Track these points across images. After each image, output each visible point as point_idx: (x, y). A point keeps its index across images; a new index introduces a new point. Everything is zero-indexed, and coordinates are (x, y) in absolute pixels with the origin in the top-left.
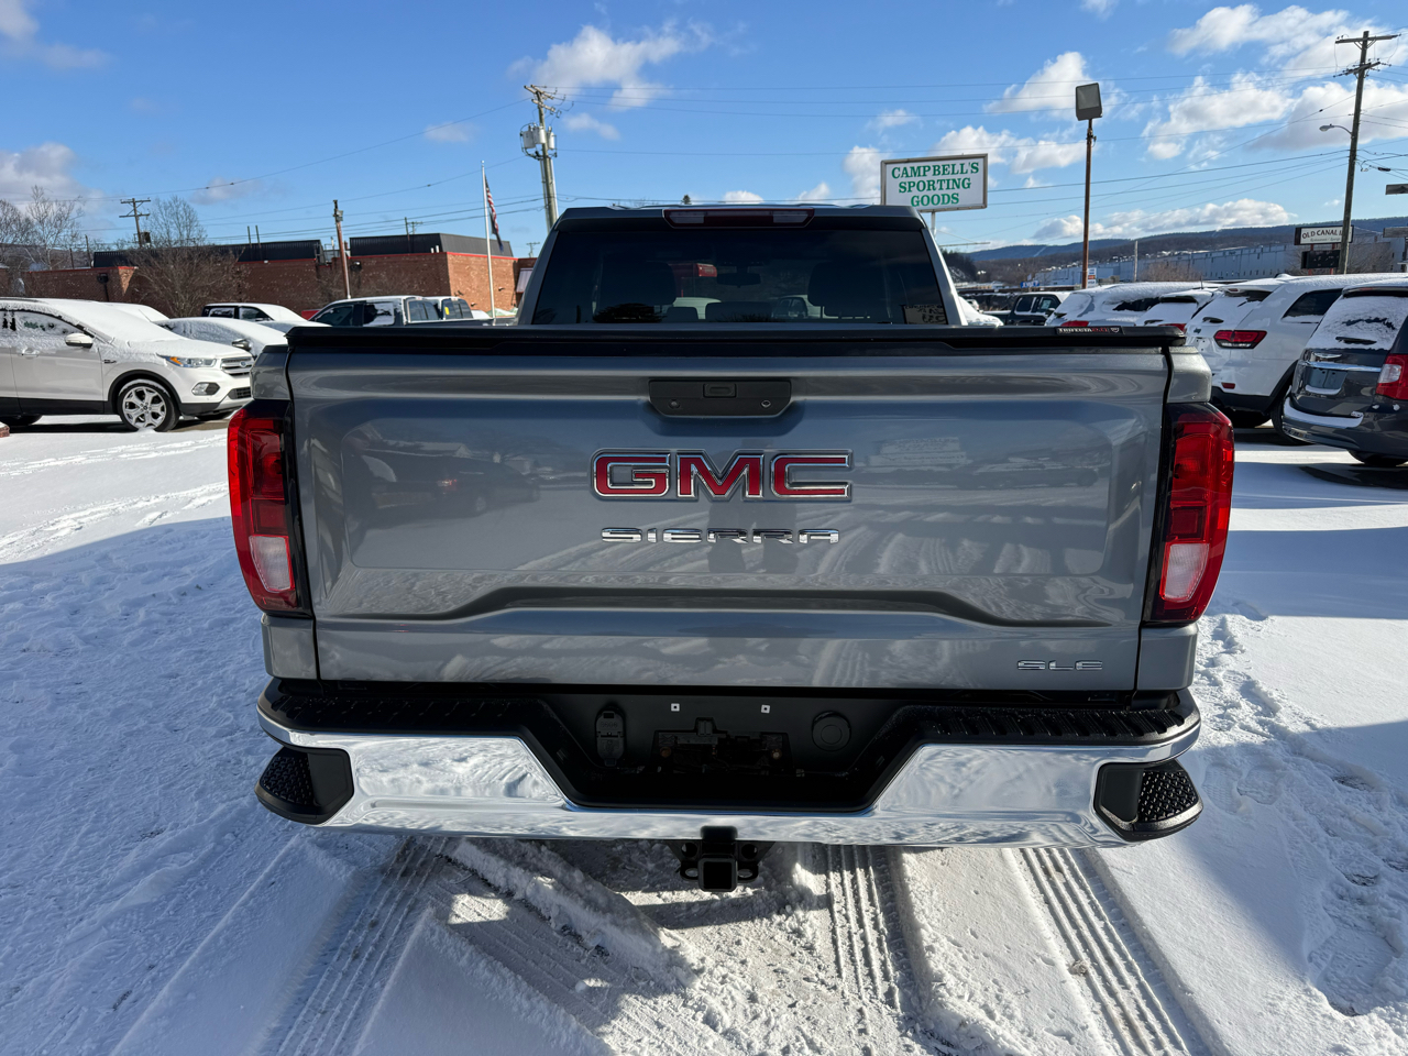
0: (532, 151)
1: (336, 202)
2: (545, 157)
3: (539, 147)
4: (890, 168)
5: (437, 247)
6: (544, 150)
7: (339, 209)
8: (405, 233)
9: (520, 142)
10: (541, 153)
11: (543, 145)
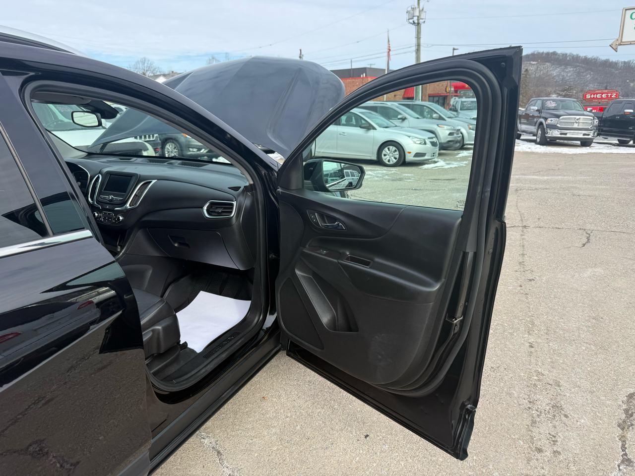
0: (411, 21)
1: (301, 50)
2: (418, 24)
3: (415, 19)
4: (629, 13)
5: (364, 75)
6: (418, 20)
7: (302, 53)
8: (350, 68)
9: (406, 16)
10: (416, 22)
11: (418, 17)
